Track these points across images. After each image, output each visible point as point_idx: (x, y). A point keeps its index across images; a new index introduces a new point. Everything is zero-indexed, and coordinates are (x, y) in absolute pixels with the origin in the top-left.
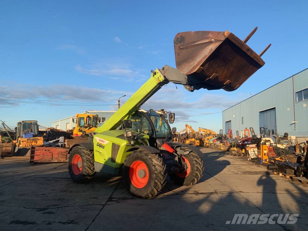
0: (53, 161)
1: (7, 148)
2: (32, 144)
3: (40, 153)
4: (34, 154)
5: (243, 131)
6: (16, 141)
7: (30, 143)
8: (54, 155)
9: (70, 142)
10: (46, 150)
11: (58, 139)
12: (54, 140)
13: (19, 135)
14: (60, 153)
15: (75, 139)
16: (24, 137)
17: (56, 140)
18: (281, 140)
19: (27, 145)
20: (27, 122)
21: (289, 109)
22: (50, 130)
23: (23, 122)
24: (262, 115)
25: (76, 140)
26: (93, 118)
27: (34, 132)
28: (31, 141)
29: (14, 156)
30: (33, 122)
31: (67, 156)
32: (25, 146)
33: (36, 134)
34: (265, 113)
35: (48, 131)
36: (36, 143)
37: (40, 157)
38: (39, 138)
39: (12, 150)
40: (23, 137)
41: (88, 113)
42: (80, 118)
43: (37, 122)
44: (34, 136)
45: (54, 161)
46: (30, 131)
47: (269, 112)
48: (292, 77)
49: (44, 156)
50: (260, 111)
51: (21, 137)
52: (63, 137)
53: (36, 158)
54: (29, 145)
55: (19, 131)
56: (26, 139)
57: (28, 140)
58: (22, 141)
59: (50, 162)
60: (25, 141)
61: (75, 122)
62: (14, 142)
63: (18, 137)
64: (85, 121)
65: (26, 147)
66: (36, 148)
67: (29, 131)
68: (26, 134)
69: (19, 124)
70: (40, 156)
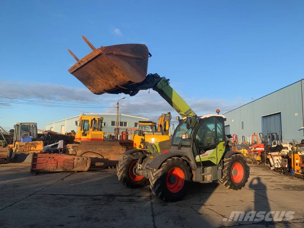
0: (57, 171)
1: (3, 153)
2: (30, 149)
3: (42, 160)
4: (36, 162)
5: (250, 137)
6: (13, 145)
7: (29, 147)
8: (58, 163)
9: (76, 148)
10: (50, 158)
11: (57, 143)
12: (53, 144)
13: (17, 138)
14: (66, 161)
15: (81, 145)
16: (22, 141)
17: (55, 144)
18: (299, 147)
19: (25, 150)
20: (25, 124)
21: (296, 114)
22: (47, 133)
23: (21, 124)
24: (265, 119)
25: (83, 145)
26: (98, 121)
27: (33, 135)
28: (30, 146)
29: (11, 162)
30: (32, 124)
31: (74, 165)
32: (23, 151)
33: (35, 137)
34: (269, 118)
35: (45, 134)
36: (36, 148)
37: (43, 166)
38: (39, 142)
39: (8, 156)
40: (20, 141)
41: (85, 115)
42: (84, 120)
43: (36, 124)
44: (33, 140)
45: (59, 171)
46: (29, 134)
47: (273, 117)
48: (300, 82)
49: (48, 164)
50: (263, 116)
51: (19, 141)
52: (63, 141)
53: (38, 167)
54: (27, 150)
55: (16, 134)
56: (24, 144)
57: (26, 144)
58: (20, 146)
59: (54, 171)
60: (23, 146)
61: (78, 124)
62: (11, 146)
63: (15, 141)
64: (90, 124)
65: (24, 153)
66: (39, 155)
67: (27, 134)
68: (24, 138)
69: (17, 126)
70: (43, 164)
